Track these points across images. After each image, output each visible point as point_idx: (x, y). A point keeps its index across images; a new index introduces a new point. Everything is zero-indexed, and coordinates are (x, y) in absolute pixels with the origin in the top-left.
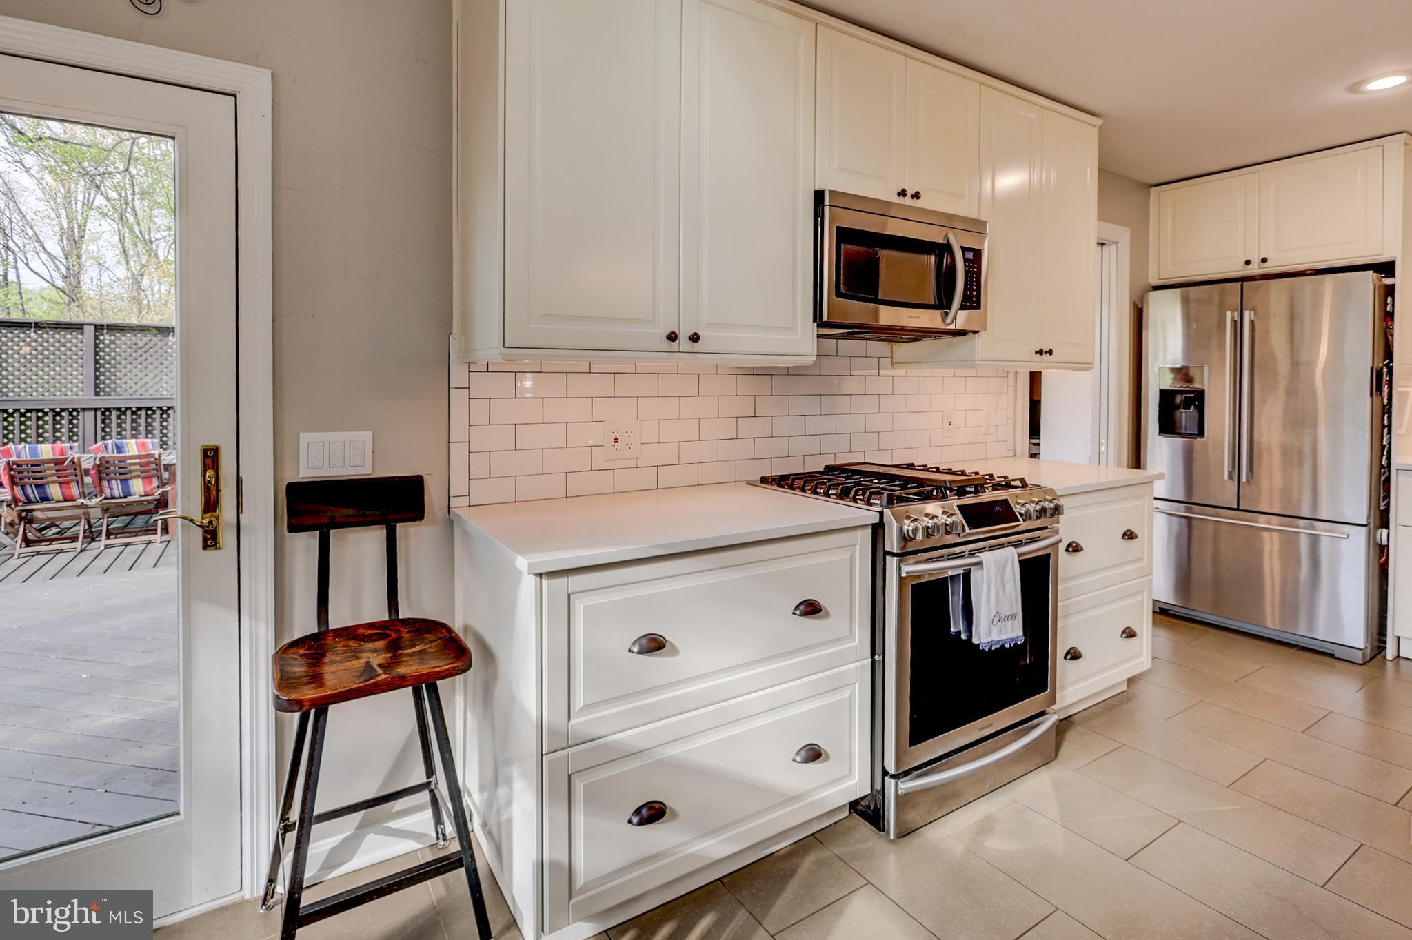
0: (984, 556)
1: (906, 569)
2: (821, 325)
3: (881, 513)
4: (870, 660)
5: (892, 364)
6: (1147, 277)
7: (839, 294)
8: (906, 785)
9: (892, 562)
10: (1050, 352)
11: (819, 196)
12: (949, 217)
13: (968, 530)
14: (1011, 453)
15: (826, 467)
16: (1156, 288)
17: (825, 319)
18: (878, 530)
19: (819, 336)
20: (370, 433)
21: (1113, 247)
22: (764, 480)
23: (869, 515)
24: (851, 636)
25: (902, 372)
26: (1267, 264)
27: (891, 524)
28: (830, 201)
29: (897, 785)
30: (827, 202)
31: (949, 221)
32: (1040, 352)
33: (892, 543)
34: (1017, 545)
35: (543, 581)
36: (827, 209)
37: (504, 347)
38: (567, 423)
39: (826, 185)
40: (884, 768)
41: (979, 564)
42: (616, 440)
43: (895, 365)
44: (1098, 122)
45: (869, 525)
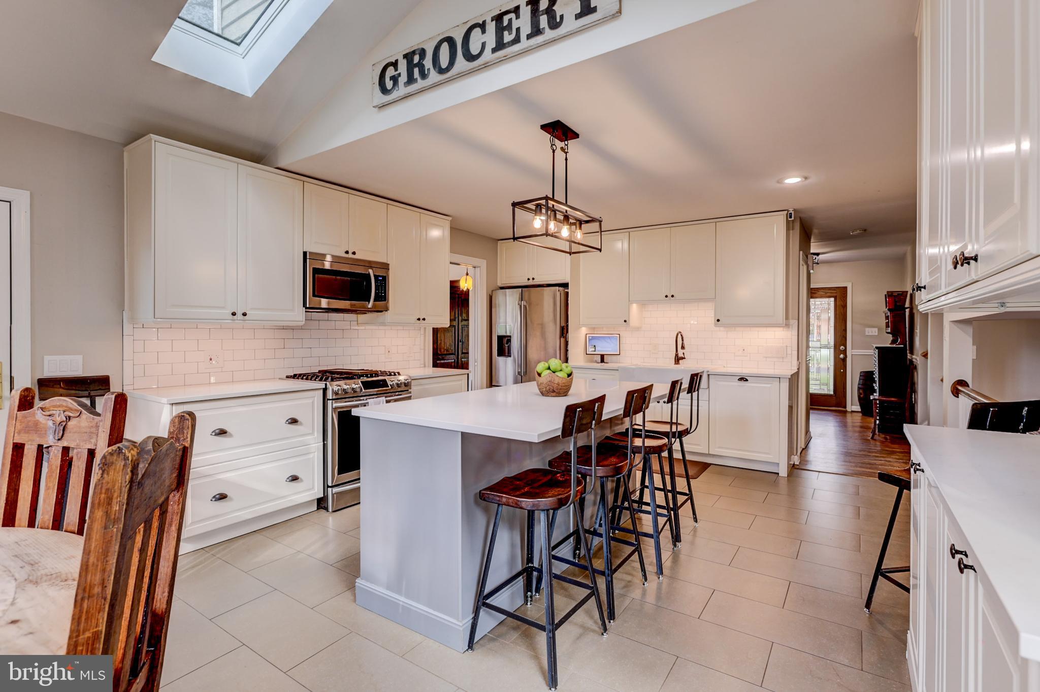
0: (369, 401)
1: (334, 405)
2: (306, 308)
3: (326, 384)
4: (322, 443)
5: (358, 324)
6: (497, 283)
7: (314, 295)
8: (336, 490)
9: (330, 402)
10: (424, 319)
11: (305, 253)
12: (370, 262)
13: (363, 390)
14: (423, 366)
15: (319, 371)
16: (502, 288)
17: (308, 306)
18: (325, 390)
19: (306, 312)
20: (82, 356)
21: (479, 269)
22: (287, 377)
23: (322, 385)
24: (313, 433)
25: (363, 328)
26: (534, 281)
27: (329, 388)
28: (309, 256)
29: (332, 490)
30: (308, 257)
31: (370, 264)
32: (419, 319)
33: (330, 395)
34: (386, 397)
35: (173, 407)
36: (308, 260)
37: (154, 318)
38: (185, 352)
39: (308, 249)
40: (327, 485)
41: (368, 403)
42: (211, 360)
43: (359, 325)
44: (450, 218)
45: (321, 389)
